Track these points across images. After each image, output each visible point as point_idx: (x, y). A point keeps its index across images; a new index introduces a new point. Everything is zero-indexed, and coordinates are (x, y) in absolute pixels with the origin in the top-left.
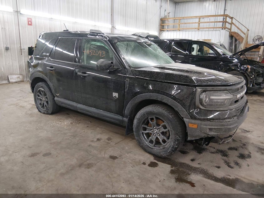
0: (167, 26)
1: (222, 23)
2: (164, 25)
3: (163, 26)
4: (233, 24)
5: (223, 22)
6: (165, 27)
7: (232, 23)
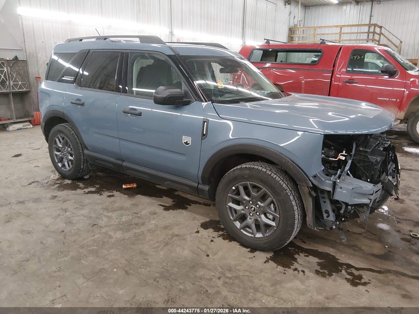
0: (297, 38)
1: (367, 34)
2: (294, 36)
3: (292, 38)
4: (383, 34)
5: (369, 33)
6: (294, 39)
7: (380, 34)
